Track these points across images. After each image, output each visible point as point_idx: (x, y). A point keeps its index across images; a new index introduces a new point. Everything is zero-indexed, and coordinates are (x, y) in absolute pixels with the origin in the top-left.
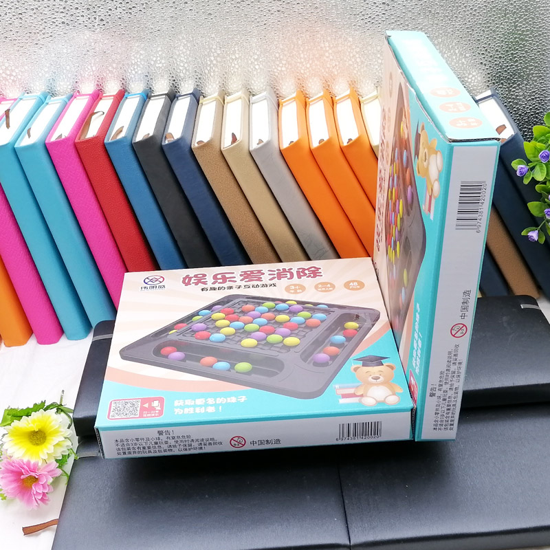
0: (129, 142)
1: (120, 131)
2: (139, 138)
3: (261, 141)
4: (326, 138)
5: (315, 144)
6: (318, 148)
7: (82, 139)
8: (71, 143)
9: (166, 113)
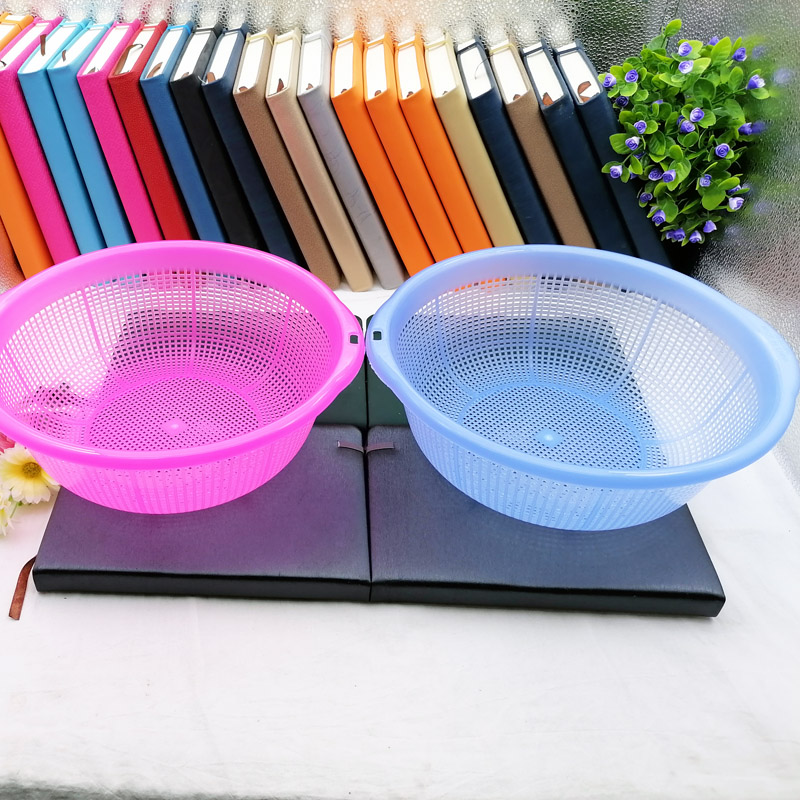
0: (166, 82)
1: (158, 68)
2: (178, 76)
3: (310, 86)
4: (383, 89)
5: (370, 96)
6: (372, 101)
7: (117, 73)
8: (104, 78)
9: (210, 50)
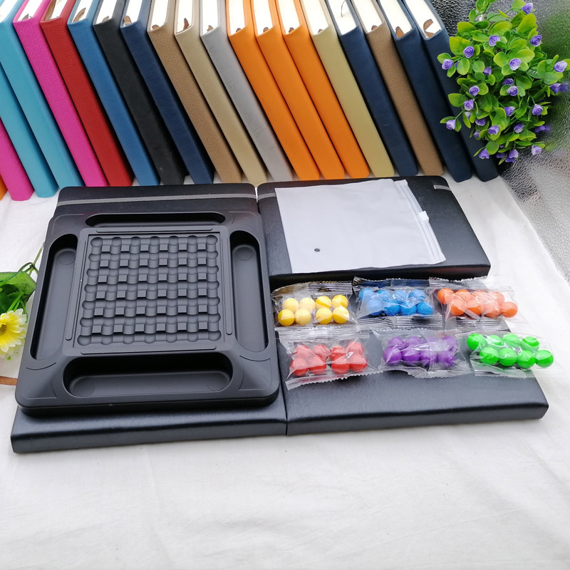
0: (90, 24)
1: (82, 13)
2: (99, 21)
3: (210, 27)
5: (260, 32)
6: (262, 36)
7: (47, 19)
8: (36, 23)
